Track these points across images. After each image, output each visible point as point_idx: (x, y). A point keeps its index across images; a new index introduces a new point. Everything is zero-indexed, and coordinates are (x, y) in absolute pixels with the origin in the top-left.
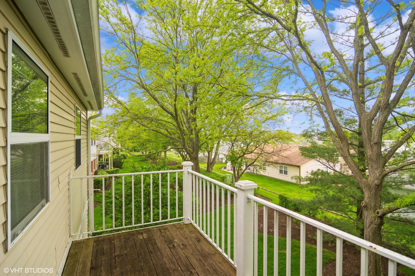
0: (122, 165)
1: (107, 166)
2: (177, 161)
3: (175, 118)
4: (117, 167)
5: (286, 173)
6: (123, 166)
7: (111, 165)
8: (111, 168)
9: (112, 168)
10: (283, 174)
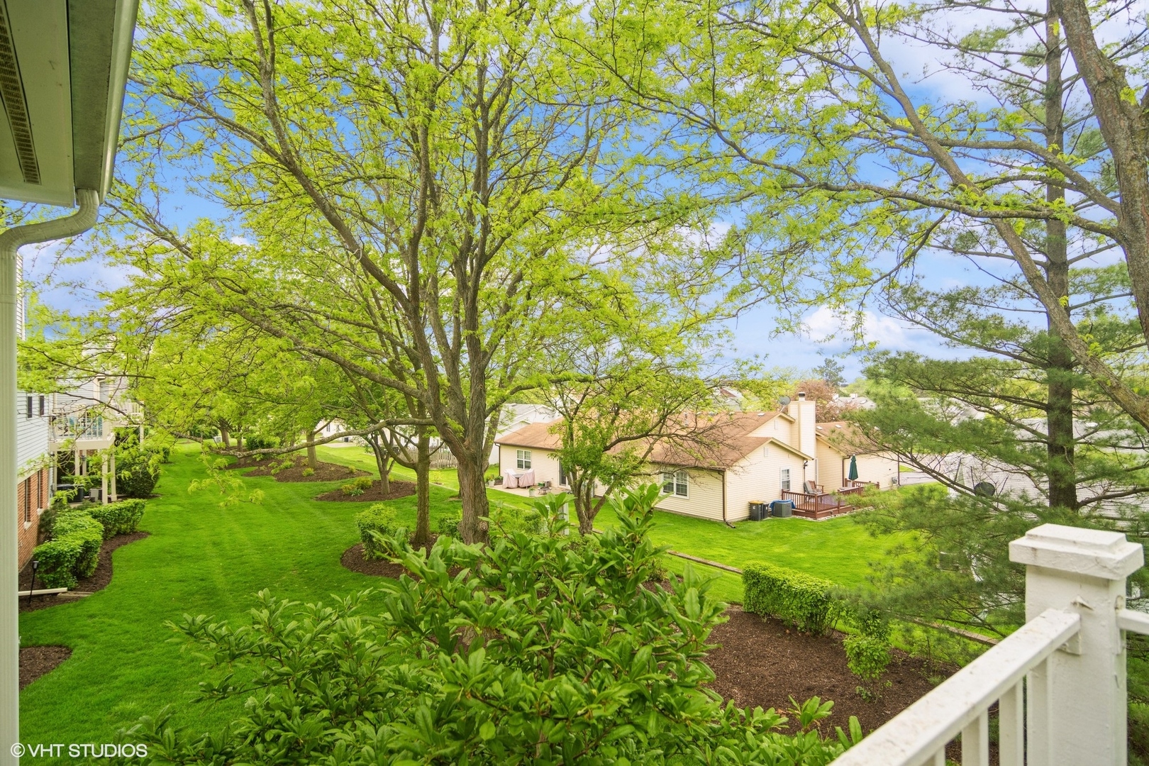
0: (152, 486)
1: (94, 493)
2: (351, 467)
3: (410, 306)
4: (132, 495)
5: (682, 490)
6: (155, 491)
7: (109, 486)
8: (110, 500)
9: (114, 496)
10: (675, 495)
